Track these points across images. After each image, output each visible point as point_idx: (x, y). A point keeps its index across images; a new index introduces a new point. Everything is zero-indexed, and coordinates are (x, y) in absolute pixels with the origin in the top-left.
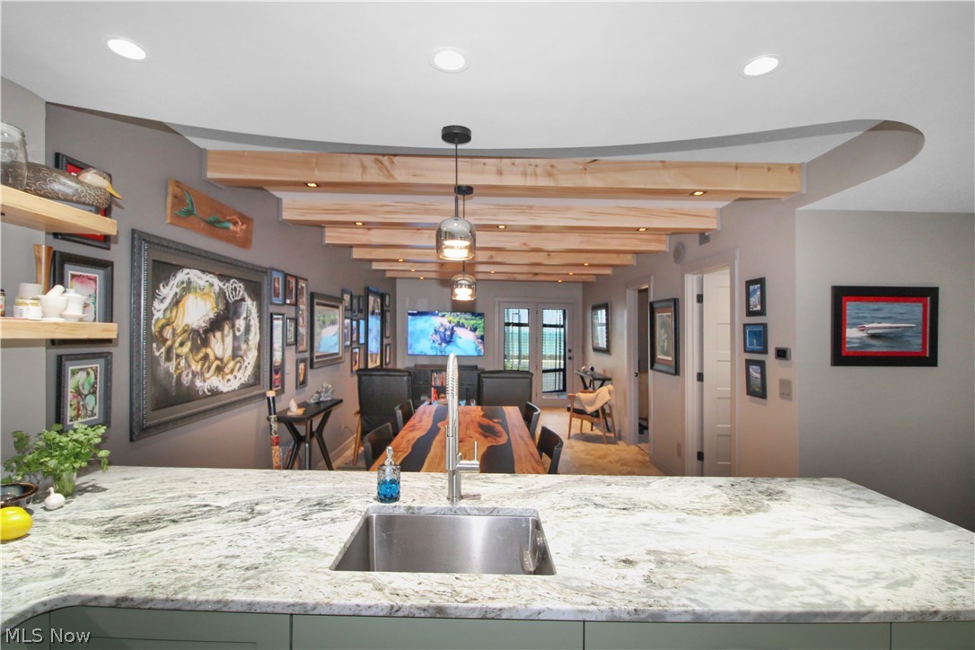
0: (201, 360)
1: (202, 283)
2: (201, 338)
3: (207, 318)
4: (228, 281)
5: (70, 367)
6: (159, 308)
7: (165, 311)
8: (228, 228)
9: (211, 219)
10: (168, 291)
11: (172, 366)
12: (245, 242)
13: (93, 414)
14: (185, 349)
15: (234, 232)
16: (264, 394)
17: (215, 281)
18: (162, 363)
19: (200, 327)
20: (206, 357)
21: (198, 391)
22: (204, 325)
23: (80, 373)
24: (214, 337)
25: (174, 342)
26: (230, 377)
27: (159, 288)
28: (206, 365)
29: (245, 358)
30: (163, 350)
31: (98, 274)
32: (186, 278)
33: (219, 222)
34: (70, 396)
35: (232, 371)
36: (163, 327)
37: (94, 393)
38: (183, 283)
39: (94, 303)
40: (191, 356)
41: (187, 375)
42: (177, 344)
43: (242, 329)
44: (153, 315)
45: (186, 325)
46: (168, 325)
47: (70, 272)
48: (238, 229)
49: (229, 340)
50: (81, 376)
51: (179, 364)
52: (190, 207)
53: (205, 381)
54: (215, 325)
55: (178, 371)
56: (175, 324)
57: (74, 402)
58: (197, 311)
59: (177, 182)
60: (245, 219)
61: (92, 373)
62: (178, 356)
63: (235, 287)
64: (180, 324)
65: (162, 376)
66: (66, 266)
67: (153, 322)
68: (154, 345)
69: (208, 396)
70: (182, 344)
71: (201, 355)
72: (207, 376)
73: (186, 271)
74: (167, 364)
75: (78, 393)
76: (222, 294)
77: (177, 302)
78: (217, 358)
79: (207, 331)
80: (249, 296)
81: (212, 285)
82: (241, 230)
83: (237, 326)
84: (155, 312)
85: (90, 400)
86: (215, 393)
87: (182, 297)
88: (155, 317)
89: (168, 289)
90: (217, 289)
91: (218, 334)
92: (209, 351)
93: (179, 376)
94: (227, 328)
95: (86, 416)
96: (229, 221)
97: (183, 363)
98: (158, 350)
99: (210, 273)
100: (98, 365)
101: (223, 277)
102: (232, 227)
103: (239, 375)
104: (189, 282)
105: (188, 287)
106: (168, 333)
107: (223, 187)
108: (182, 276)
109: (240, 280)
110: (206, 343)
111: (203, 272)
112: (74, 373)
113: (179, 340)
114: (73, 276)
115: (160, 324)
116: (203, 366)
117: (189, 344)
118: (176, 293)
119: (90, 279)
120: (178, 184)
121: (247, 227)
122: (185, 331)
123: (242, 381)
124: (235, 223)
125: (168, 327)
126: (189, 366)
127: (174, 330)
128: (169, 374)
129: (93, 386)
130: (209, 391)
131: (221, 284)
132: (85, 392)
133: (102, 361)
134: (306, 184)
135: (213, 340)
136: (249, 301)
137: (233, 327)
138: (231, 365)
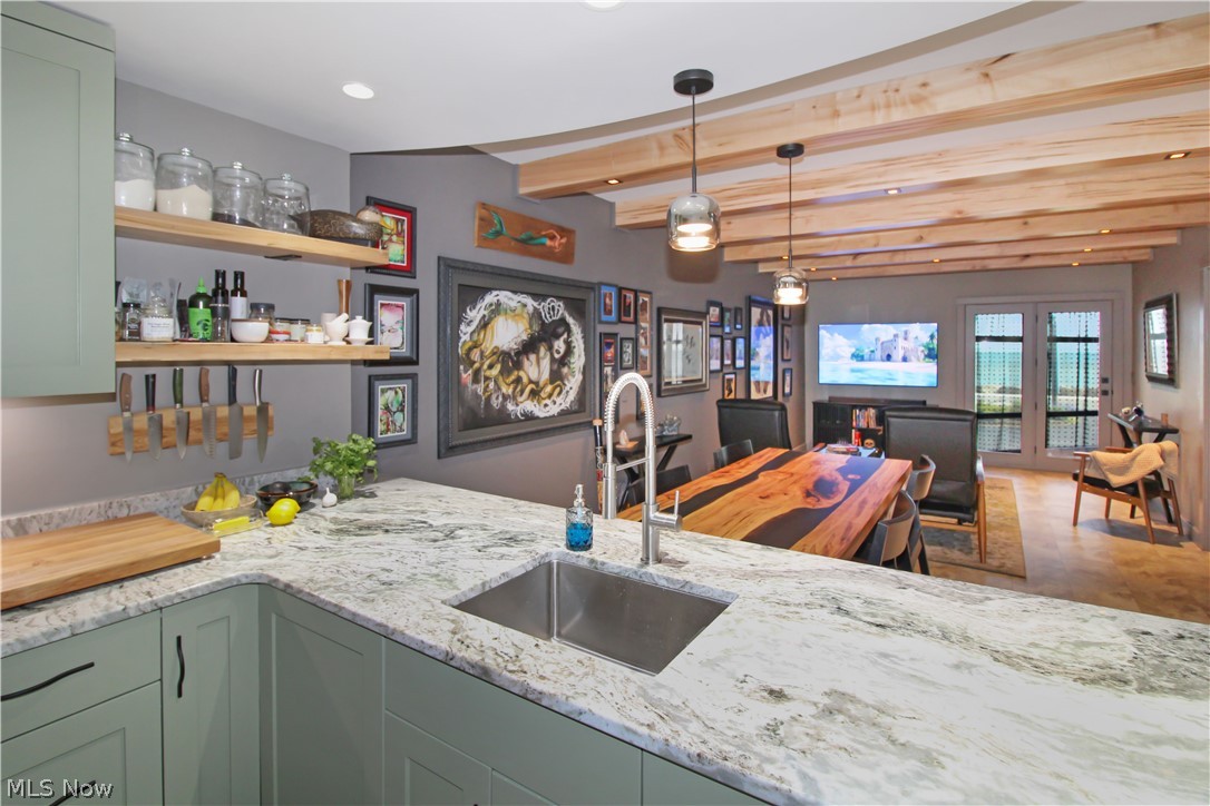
0: (513, 382)
1: (513, 304)
2: (511, 361)
3: (519, 340)
4: (544, 300)
5: (380, 387)
6: (466, 331)
7: (472, 334)
8: (544, 245)
9: (523, 236)
10: (475, 314)
11: (480, 389)
12: (566, 256)
13: (402, 430)
14: (495, 372)
15: (551, 247)
16: (591, 422)
17: (530, 302)
18: (470, 385)
19: (511, 349)
20: (518, 380)
21: (509, 415)
22: (515, 347)
23: (389, 392)
24: (528, 359)
25: (482, 365)
26: (547, 401)
27: (466, 312)
28: (519, 388)
29: (566, 382)
30: (470, 372)
31: (405, 302)
32: (495, 300)
33: (531, 238)
34: (380, 412)
35: (550, 396)
36: (470, 349)
37: (402, 411)
38: (491, 305)
39: (402, 329)
40: (501, 378)
41: (497, 398)
42: (485, 367)
43: (562, 351)
44: (460, 338)
45: (495, 347)
46: (475, 347)
47: (380, 302)
48: (557, 244)
49: (546, 363)
50: (390, 394)
51: (487, 386)
52: (498, 227)
53: (517, 405)
54: (529, 347)
55: (487, 394)
56: (483, 347)
57: (384, 418)
58: (507, 333)
59: (484, 204)
60: (564, 231)
61: (400, 392)
62: (487, 378)
63: (553, 307)
64: (488, 346)
65: (469, 398)
66: (376, 297)
67: (460, 344)
68: (462, 367)
69: (522, 421)
70: (491, 367)
71: (513, 377)
72: (520, 399)
73: (495, 293)
74: (475, 386)
75: (387, 408)
76: (537, 314)
77: (485, 324)
78: (531, 382)
79: (518, 353)
80: (571, 315)
81: (525, 306)
82: (560, 245)
83: (556, 347)
84: (462, 335)
85: (399, 416)
86: (529, 417)
87: (491, 319)
88: (462, 340)
89: (475, 312)
90: (531, 309)
91: (533, 357)
92: (522, 373)
93: (488, 399)
94: (542, 350)
95: (395, 431)
96: (545, 236)
97: (492, 385)
98: (466, 371)
99: (522, 293)
100: (406, 385)
101: (536, 296)
102: (548, 242)
103: (559, 400)
104: (498, 304)
105: (497, 309)
106: (475, 355)
107: (538, 201)
108: (490, 298)
109: (559, 298)
110: (518, 365)
111: (515, 292)
112: (383, 391)
113: (488, 362)
114: (382, 305)
115: (467, 347)
116: (515, 389)
117: (498, 367)
118: (484, 316)
119: (398, 306)
120: (484, 206)
121: (568, 240)
122: (494, 353)
123: (563, 407)
124: (552, 238)
125: (475, 350)
126: (499, 389)
127: (482, 353)
128: (477, 396)
129: (402, 405)
130: (522, 415)
131: (535, 304)
132: (394, 409)
133: (410, 381)
134: (606, 182)
135: (526, 363)
136: (570, 320)
137: (550, 348)
138: (549, 388)
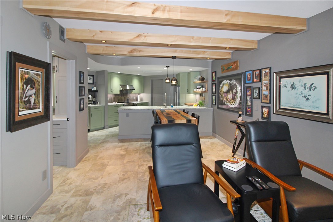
1: (226, 83)
4: (231, 80)
7: (221, 89)
8: (231, 68)
12: (236, 68)
17: (229, 81)
25: (222, 94)
26: (232, 104)
31: (215, 85)
33: (229, 68)
35: (232, 103)
39: (215, 89)
41: (224, 101)
43: (235, 92)
47: (213, 85)
49: (231, 95)
52: (224, 68)
55: (222, 100)
58: (225, 88)
60: (235, 62)
63: (233, 81)
64: (223, 91)
73: (224, 81)
74: (221, 98)
77: (222, 87)
79: (227, 93)
80: (237, 83)
81: (228, 82)
83: (234, 91)
89: (221, 85)
90: (229, 83)
91: (229, 93)
92: (227, 97)
94: (231, 92)
97: (223, 98)
101: (230, 80)
102: (232, 67)
103: (234, 104)
104: (224, 83)
105: (224, 84)
109: (234, 79)
111: (226, 80)
120: (222, 66)
124: (233, 65)
133: (215, 96)
135: (228, 95)
136: (237, 84)
137: (232, 91)
138: (232, 101)
